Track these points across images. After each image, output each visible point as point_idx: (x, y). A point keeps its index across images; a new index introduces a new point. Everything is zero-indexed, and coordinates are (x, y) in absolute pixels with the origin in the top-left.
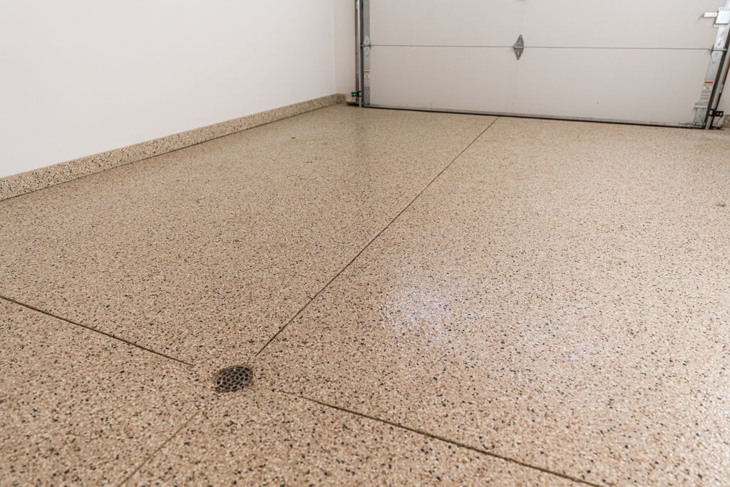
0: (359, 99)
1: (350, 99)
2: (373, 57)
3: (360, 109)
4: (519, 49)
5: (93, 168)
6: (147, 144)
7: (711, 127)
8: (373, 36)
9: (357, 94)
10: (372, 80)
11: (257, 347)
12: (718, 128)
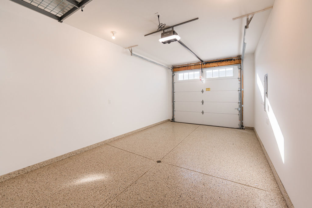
0: (173, 120)
1: (171, 120)
2: (175, 113)
3: (173, 122)
4: (203, 113)
5: (131, 134)
6: (138, 129)
7: (243, 129)
8: (176, 109)
9: (172, 119)
10: (175, 117)
11: (161, 159)
12: (244, 129)
